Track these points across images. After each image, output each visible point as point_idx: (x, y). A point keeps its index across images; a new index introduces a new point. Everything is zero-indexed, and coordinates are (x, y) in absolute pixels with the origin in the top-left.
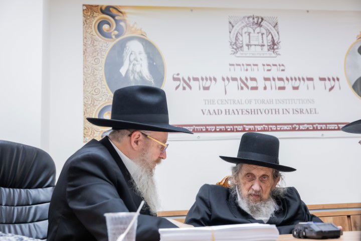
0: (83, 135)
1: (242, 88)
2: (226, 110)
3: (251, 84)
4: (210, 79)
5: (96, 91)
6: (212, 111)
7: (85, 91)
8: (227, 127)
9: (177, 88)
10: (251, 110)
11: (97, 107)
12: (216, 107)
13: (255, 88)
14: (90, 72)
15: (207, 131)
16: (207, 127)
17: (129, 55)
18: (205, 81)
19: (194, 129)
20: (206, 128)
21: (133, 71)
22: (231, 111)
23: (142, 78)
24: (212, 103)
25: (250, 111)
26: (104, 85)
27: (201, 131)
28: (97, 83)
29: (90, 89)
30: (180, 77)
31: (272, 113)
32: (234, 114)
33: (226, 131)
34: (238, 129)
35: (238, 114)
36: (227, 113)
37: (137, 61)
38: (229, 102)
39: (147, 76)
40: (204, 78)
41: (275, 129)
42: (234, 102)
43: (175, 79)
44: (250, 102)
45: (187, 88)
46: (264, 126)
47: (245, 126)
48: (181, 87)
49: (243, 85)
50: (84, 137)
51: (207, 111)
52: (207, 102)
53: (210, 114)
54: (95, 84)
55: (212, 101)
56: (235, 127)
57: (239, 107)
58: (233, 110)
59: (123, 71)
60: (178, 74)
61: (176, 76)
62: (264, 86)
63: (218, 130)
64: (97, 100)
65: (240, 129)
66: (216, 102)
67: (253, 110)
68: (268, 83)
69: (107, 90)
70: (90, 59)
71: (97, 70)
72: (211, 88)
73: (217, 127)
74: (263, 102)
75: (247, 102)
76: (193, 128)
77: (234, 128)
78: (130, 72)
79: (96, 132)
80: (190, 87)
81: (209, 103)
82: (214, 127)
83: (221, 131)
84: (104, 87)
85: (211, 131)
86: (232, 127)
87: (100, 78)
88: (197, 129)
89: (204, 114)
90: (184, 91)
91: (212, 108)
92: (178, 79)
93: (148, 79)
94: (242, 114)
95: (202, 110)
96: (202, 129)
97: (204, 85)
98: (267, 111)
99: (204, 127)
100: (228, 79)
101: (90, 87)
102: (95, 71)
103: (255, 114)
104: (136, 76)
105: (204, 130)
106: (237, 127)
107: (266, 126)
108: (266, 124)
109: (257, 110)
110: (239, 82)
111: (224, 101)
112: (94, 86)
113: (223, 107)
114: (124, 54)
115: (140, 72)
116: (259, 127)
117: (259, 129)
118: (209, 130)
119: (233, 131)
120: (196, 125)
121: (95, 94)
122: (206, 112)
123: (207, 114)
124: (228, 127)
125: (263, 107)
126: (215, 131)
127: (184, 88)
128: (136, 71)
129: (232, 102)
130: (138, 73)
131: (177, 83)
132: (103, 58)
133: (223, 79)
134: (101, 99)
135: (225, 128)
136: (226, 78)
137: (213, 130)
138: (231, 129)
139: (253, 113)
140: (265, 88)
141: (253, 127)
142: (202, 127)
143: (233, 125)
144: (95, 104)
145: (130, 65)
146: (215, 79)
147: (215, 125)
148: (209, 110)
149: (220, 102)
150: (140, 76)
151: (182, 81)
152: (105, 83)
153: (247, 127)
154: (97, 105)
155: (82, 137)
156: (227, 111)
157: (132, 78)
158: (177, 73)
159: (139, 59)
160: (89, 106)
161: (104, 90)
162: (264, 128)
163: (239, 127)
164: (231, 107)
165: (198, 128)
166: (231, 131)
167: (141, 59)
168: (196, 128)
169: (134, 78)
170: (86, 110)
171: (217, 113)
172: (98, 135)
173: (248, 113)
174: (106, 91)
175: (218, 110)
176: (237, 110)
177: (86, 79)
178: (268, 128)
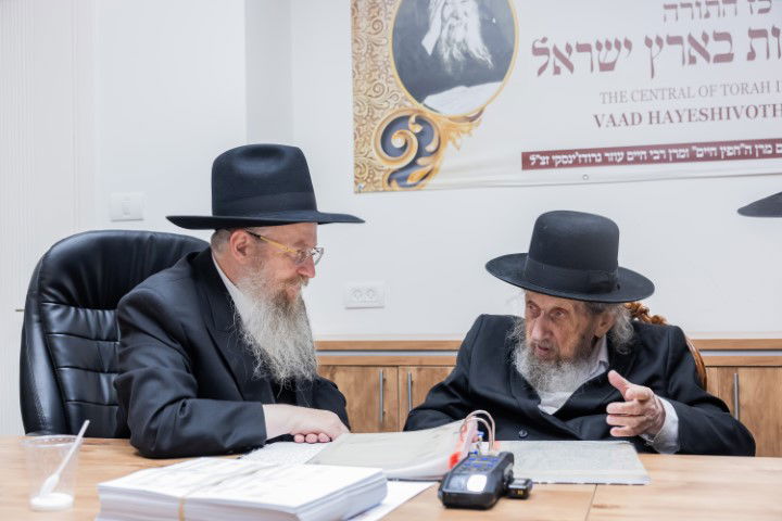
0: (353, 180)
1: (693, 60)
2: (651, 114)
3: (715, 48)
4: (618, 44)
5: (377, 89)
6: (618, 119)
7: (356, 91)
8: (651, 152)
9: (541, 71)
10: (713, 109)
11: (379, 122)
12: (628, 108)
13: (728, 58)
14: (364, 51)
15: (605, 162)
16: (607, 155)
17: (440, 8)
18: (604, 49)
19: (577, 158)
20: (603, 157)
21: (449, 42)
22: (663, 115)
23: (467, 54)
24: (619, 99)
25: (709, 113)
26: (392, 76)
27: (593, 163)
28: (377, 73)
29: (365, 87)
30: (549, 45)
31: (765, 116)
32: (671, 121)
33: (650, 160)
34: (678, 156)
35: (681, 120)
36: (655, 121)
37: (457, 18)
38: (659, 95)
39: (478, 51)
40: (603, 42)
41: (770, 152)
42: (672, 94)
43: (537, 52)
44: (711, 91)
45: (564, 69)
46: (742, 145)
47: (694, 148)
48: (550, 69)
49: (694, 53)
50: (356, 183)
51: (607, 118)
52: (607, 97)
53: (615, 124)
54: (375, 75)
55: (619, 95)
56: (670, 151)
57: (683, 104)
58: (668, 113)
59: (428, 43)
60: (544, 40)
61: (539, 45)
62: (749, 50)
63: (629, 159)
64: (377, 108)
65: (683, 156)
66: (628, 96)
67: (716, 111)
68: (759, 44)
69: (398, 86)
70: (364, 24)
71: (377, 45)
72: (617, 67)
73: (629, 153)
74: (743, 89)
75: (703, 91)
76: (574, 157)
77: (668, 154)
78: (444, 42)
79: (376, 173)
80: (570, 67)
81: (613, 100)
82: (622, 154)
83: (637, 161)
84: (392, 79)
85: (614, 163)
86: (663, 152)
87: (385, 63)
88: (583, 159)
89: (599, 125)
90: (557, 76)
91: (617, 110)
92: (544, 52)
94: (690, 120)
95: (596, 117)
96: (593, 159)
97: (602, 60)
98: (752, 112)
99: (599, 155)
100: (659, 41)
101: (366, 82)
102: (375, 48)
103: (721, 118)
104: (456, 52)
105: (600, 160)
106: (675, 151)
107: (749, 147)
108: (747, 142)
109: (728, 109)
110: (687, 45)
111: (648, 93)
112: (372, 79)
113: (643, 108)
114: (432, 7)
115: (464, 41)
116: (730, 148)
117: (730, 154)
118: (611, 159)
119: (667, 161)
120: (582, 151)
121: (374, 95)
122: (604, 122)
123: (607, 126)
124: (656, 152)
125: (741, 101)
126: (625, 162)
127: (557, 71)
128: (454, 41)
129: (666, 93)
130: (459, 45)
131: (542, 59)
132: (389, 19)
133: (648, 43)
134: (385, 105)
135: (648, 154)
136: (654, 39)
137: (621, 159)
138: (661, 155)
139: (717, 117)
140: (751, 56)
141: (714, 149)
142: (594, 155)
143: (666, 147)
144: (375, 116)
145: (442, 28)
146: (628, 44)
147: (625, 149)
148: (611, 116)
149: (637, 96)
150: (462, 51)
151: (552, 56)
152: (393, 70)
153: (701, 150)
154: (378, 118)
155: (353, 184)
156: (654, 115)
157: (446, 56)
158: (541, 38)
159: (461, 15)
160: (364, 122)
161: (392, 87)
162: (743, 150)
163: (681, 151)
164: (663, 105)
165: (585, 156)
166: (662, 160)
167: (466, 14)
168: (580, 156)
169: (451, 56)
170: (358, 129)
171: (629, 120)
172: (381, 178)
173: (703, 118)
174: (396, 89)
175: (633, 115)
176: (677, 112)
177: (357, 67)
178: (754, 149)
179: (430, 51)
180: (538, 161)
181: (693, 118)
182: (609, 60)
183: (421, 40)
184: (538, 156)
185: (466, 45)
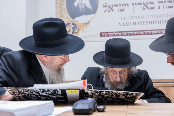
1: (144, 9)
2: (134, 22)
3: (150, 6)
4: (125, 5)
5: (62, 16)
6: (125, 24)
8: (134, 32)
9: (105, 11)
10: (150, 21)
12: (128, 21)
13: (153, 8)
14: (59, 6)
16: (122, 33)
18: (121, 6)
19: (115, 34)
20: (121, 34)
21: (81, 4)
22: (137, 23)
23: (86, 7)
24: (125, 19)
25: (149, 23)
26: (66, 12)
28: (62, 11)
30: (107, 5)
31: (163, 23)
32: (139, 24)
33: (134, 35)
34: (141, 34)
35: (141, 24)
36: (135, 24)
38: (136, 18)
40: (121, 4)
42: (139, 18)
43: (104, 6)
44: (149, 17)
45: (111, 11)
46: (157, 31)
47: (145, 31)
48: (107, 11)
49: (145, 7)
51: (122, 23)
52: (122, 18)
53: (124, 25)
54: (62, 12)
55: (125, 18)
56: (139, 32)
57: (142, 20)
59: (76, 4)
60: (106, 3)
61: (105, 5)
62: (158, 6)
63: (128, 34)
65: (142, 34)
66: (128, 18)
67: (151, 22)
68: (161, 5)
69: (67, 15)
71: (62, 4)
72: (125, 10)
73: (128, 33)
74: (157, 16)
75: (147, 17)
76: (114, 34)
77: (138, 33)
78: (80, 4)
80: (113, 10)
81: (124, 19)
82: (126, 33)
83: (130, 35)
84: (66, 13)
85: (124, 35)
86: (137, 32)
87: (64, 9)
88: (116, 34)
89: (120, 25)
90: (109, 13)
91: (125, 21)
92: (106, 6)
93: (89, 7)
94: (144, 24)
95: (119, 23)
96: (119, 34)
97: (121, 9)
98: (160, 22)
99: (120, 33)
100: (136, 4)
101: (59, 14)
102: (62, 5)
103: (152, 24)
104: (83, 6)
105: (120, 35)
106: (140, 32)
107: (159, 31)
109: (153, 21)
110: (143, 5)
111: (133, 17)
112: (61, 13)
113: (132, 21)
115: (85, 4)
116: (154, 31)
117: (154, 33)
118: (123, 34)
119: (138, 35)
120: (116, 32)
121: (61, 17)
122: (122, 24)
123: (122, 26)
124: (135, 32)
125: (157, 19)
126: (127, 35)
127: (109, 11)
128: (83, 4)
129: (138, 17)
130: (84, 5)
131: (105, 8)
133: (133, 4)
134: (64, 20)
135: (133, 33)
136: (134, 3)
137: (126, 34)
138: (136, 33)
139: (151, 23)
140: (159, 8)
141: (150, 32)
142: (119, 33)
146: (128, 5)
147: (127, 32)
148: (123, 23)
149: (130, 18)
150: (85, 6)
151: (108, 7)
152: (66, 11)
153: (146, 32)
156: (135, 23)
157: (80, 7)
158: (105, 3)
162: (157, 32)
163: (142, 32)
164: (137, 20)
165: (117, 33)
166: (137, 35)
168: (115, 33)
169: (82, 7)
171: (128, 24)
173: (147, 24)
174: (67, 16)
175: (129, 23)
176: (140, 22)
177: (57, 10)
178: (160, 32)
179: (76, 6)
180: (104, 35)
181: (145, 24)
182: (123, 9)
183: (74, 3)
184: (104, 33)
185: (86, 5)
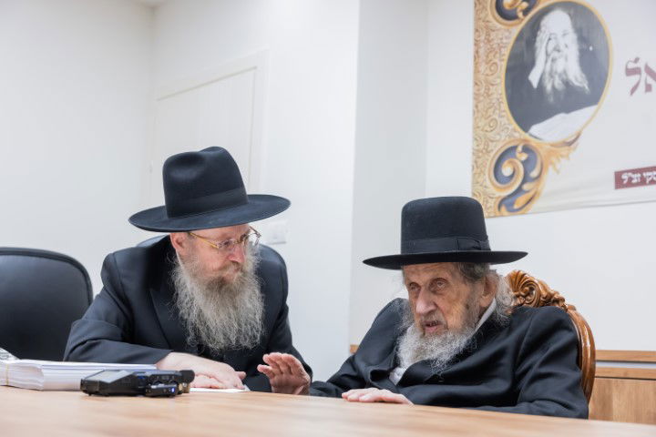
5: (492, 124)
7: (476, 127)
9: (634, 90)
11: (492, 154)
14: (482, 91)
17: (545, 44)
21: (552, 73)
23: (567, 83)
26: (504, 111)
28: (492, 109)
29: (482, 123)
30: (641, 65)
37: (559, 51)
39: (576, 79)
43: (630, 72)
48: (642, 87)
54: (490, 112)
59: (534, 78)
60: (636, 60)
61: (631, 66)
64: (492, 141)
69: (508, 120)
70: (483, 67)
71: (492, 85)
78: (547, 76)
84: (503, 114)
87: (498, 100)
90: (648, 94)
93: (576, 84)
101: (483, 119)
112: (488, 115)
114: (538, 44)
115: (565, 72)
121: (489, 129)
127: (649, 88)
128: (556, 72)
130: (560, 75)
131: (634, 79)
132: (503, 60)
134: (498, 137)
144: (489, 149)
145: (546, 62)
150: (563, 81)
151: (644, 74)
154: (492, 150)
157: (549, 87)
158: (633, 59)
159: (562, 47)
160: (481, 155)
161: (504, 121)
167: (566, 46)
169: (553, 87)
172: (492, 205)
174: (507, 122)
177: (477, 106)
179: (535, 84)
183: (528, 74)
185: (566, 75)
